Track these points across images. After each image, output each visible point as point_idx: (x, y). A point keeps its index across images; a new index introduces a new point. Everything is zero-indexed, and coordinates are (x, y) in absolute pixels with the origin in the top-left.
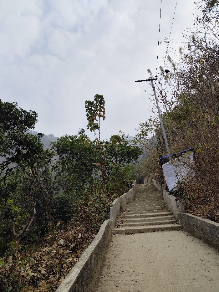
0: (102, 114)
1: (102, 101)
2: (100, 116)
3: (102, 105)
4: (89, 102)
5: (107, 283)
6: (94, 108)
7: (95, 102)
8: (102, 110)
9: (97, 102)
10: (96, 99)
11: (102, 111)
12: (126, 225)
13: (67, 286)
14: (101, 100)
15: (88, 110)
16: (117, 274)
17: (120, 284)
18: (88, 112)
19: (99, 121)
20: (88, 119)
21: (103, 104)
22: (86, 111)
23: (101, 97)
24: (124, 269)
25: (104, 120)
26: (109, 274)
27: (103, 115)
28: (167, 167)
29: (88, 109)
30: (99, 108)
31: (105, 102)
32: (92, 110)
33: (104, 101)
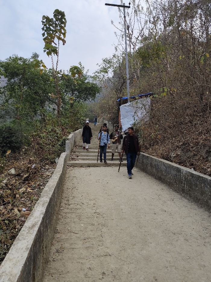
0: (62, 36)
1: (64, 20)
2: (59, 38)
3: (63, 25)
4: (47, 18)
5: (68, 215)
6: (53, 27)
7: (54, 20)
8: (63, 31)
9: (57, 20)
10: (55, 16)
11: (62, 33)
12: (80, 159)
13: (31, 231)
14: (62, 18)
15: (45, 29)
16: (77, 206)
17: (82, 217)
18: (45, 31)
19: (58, 45)
20: (44, 39)
21: (65, 23)
22: (43, 29)
23: (62, 14)
24: (84, 202)
25: (64, 44)
26: (69, 207)
27: (63, 38)
28: (124, 108)
29: (45, 27)
30: (58, 28)
31: (66, 22)
32: (51, 30)
33: (65, 19)
